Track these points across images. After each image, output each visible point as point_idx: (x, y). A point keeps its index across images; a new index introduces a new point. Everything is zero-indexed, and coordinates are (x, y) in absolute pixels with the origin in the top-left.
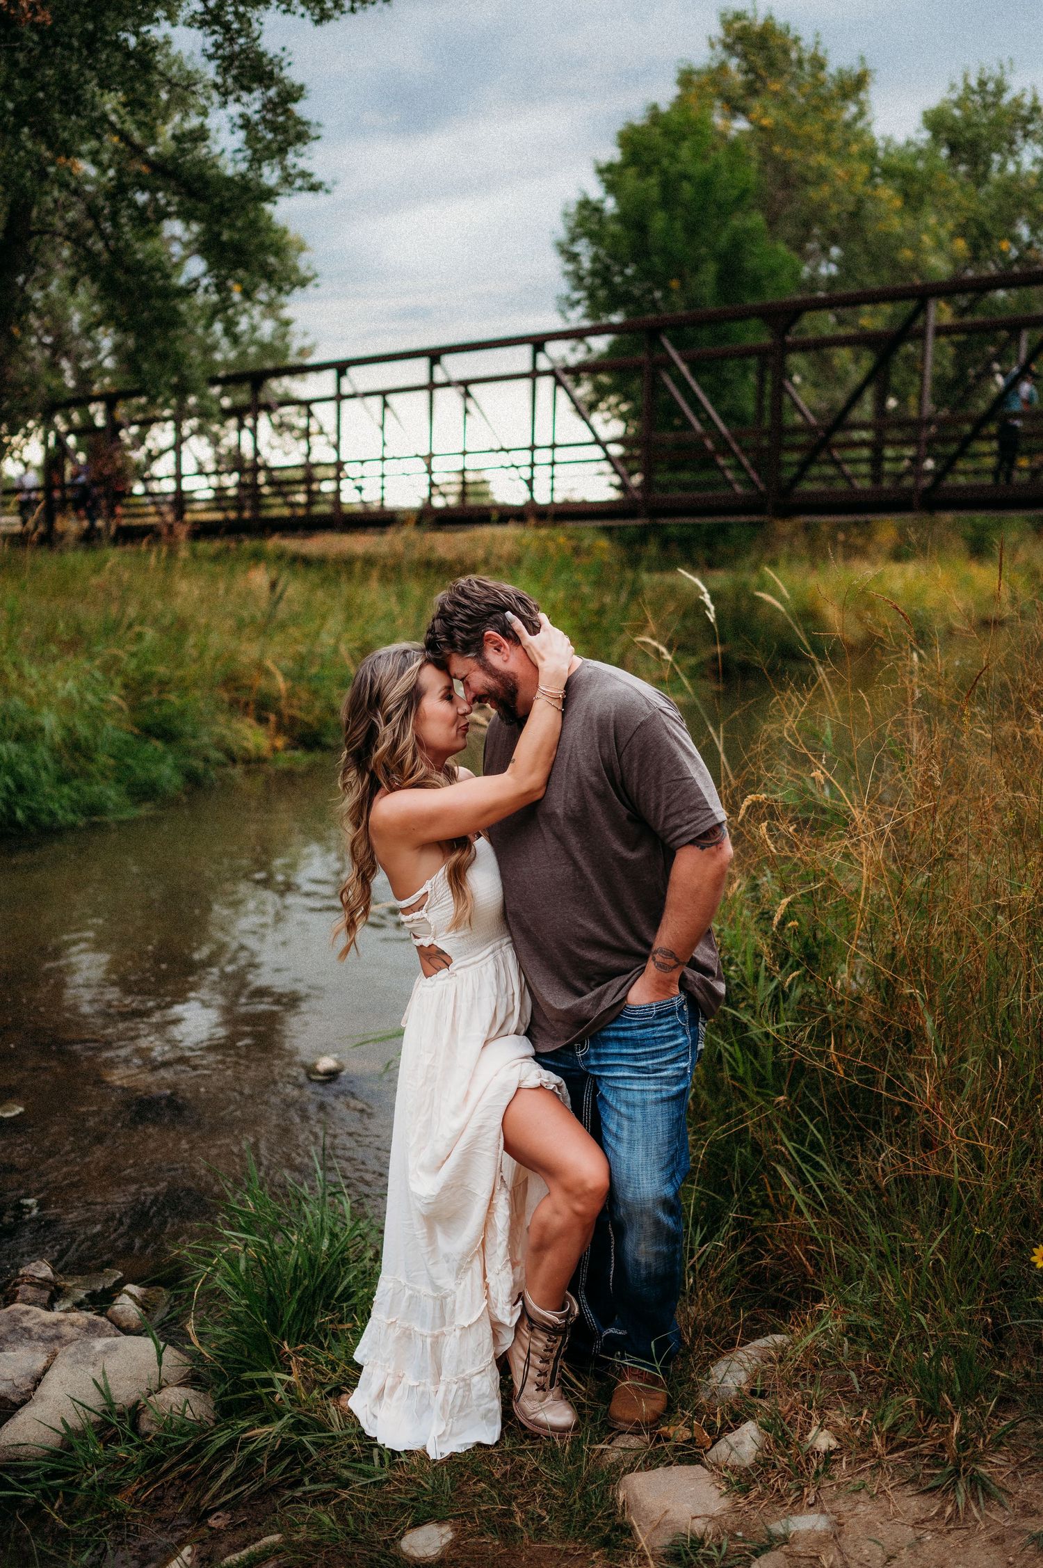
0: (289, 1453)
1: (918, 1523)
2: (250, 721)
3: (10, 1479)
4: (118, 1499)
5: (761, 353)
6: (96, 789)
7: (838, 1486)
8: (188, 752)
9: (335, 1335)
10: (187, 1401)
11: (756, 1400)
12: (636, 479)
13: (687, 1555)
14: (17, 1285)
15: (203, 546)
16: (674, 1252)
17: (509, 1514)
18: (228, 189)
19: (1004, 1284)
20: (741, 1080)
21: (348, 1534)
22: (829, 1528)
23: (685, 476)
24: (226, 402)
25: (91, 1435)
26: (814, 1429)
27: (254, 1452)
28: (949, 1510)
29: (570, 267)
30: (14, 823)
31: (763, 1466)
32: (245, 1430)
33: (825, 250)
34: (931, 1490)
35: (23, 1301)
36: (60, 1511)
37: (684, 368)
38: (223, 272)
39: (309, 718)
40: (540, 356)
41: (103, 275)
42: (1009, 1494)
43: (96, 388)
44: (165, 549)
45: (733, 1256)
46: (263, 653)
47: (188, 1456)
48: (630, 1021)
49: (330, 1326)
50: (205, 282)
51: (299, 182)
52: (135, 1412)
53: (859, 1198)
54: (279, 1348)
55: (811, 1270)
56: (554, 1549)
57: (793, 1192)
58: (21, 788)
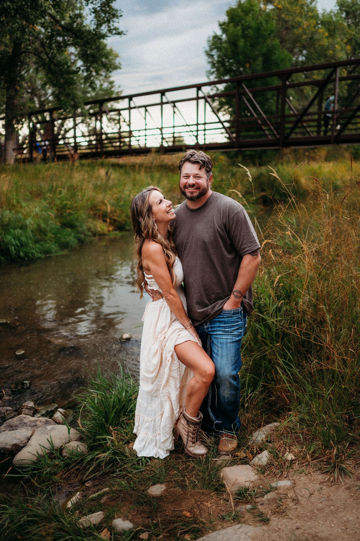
0: (112, 462)
1: (321, 483)
2: (100, 221)
3: (20, 471)
4: (56, 477)
5: (277, 89)
6: (48, 245)
7: (295, 471)
8: (79, 232)
9: (127, 424)
10: (78, 446)
11: (267, 443)
12: (234, 135)
13: (243, 493)
14: (22, 409)
15: (84, 161)
16: (237, 394)
17: (184, 481)
18: (90, 35)
19: (353, 405)
20: (265, 338)
21: (131, 488)
22: (291, 485)
23: (251, 133)
24: (92, 111)
25: (46, 457)
26: (287, 453)
27: (100, 462)
28: (332, 479)
29: (210, 60)
30: (20, 257)
31: (270, 465)
32: (97, 455)
33: (301, 51)
34: (326, 472)
35: (24, 414)
36: (36, 481)
37: (250, 95)
38: (89, 65)
39: (120, 220)
40: (200, 92)
41: (47, 66)
42: (352, 474)
43: (46, 107)
44: (71, 162)
45: (261, 397)
46: (104, 197)
47: (78, 463)
48: (224, 315)
49: (126, 421)
50: (82, 68)
51: (114, 32)
52: (61, 449)
53: (304, 377)
54: (109, 429)
55: (288, 401)
56: (199, 492)
57: (282, 375)
58: (22, 245)
